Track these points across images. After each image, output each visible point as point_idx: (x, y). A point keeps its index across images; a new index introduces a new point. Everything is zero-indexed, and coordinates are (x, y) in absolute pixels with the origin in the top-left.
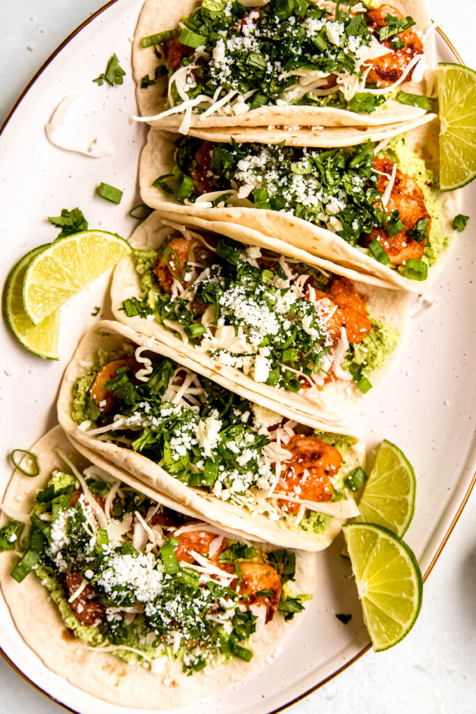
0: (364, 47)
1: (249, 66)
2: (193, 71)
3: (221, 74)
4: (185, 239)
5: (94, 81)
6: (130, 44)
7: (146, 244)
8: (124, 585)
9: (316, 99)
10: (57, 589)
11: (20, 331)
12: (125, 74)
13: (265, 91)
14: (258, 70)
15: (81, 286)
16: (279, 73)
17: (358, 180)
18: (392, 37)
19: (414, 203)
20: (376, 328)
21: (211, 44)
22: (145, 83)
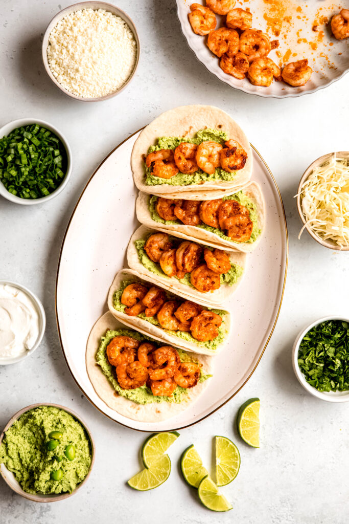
7: (139, 237)
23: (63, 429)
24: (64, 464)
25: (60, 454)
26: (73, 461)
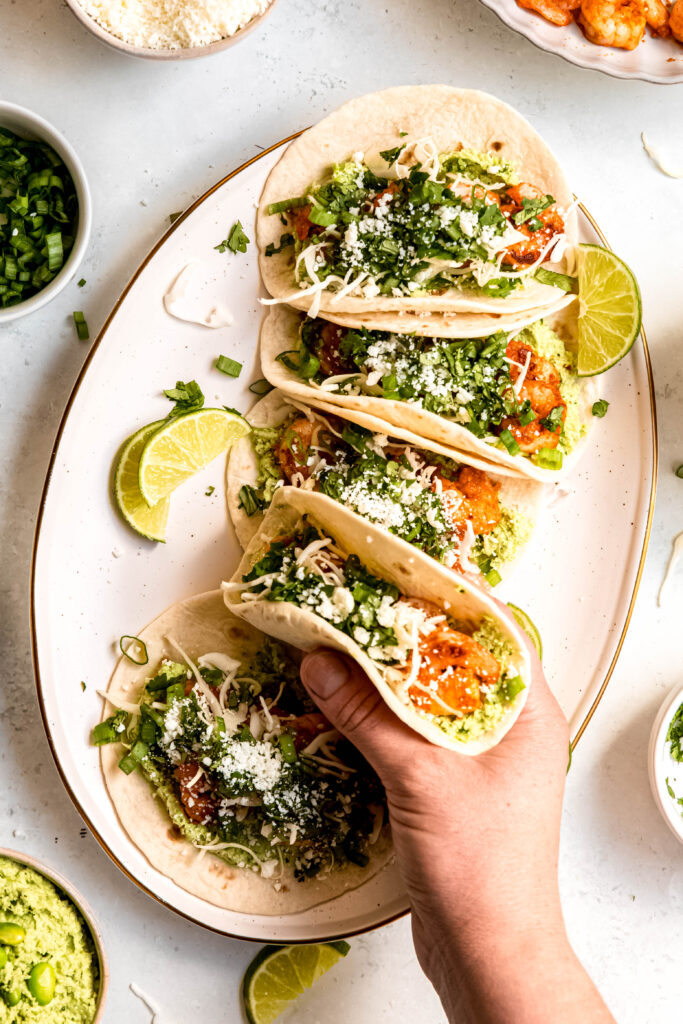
0: (498, 238)
1: (381, 251)
2: (323, 249)
3: (352, 258)
4: (308, 421)
5: (215, 248)
6: (254, 211)
7: (265, 422)
8: (242, 773)
9: (450, 278)
10: (164, 784)
11: (128, 508)
12: (248, 242)
13: (397, 274)
14: (390, 255)
15: (199, 467)
16: (412, 258)
17: (489, 371)
18: (529, 220)
19: (548, 392)
20: (508, 518)
21: (342, 226)
22: (270, 251)
23: (28, 918)
24: (24, 1013)
25: (15, 985)
26: (48, 1007)
